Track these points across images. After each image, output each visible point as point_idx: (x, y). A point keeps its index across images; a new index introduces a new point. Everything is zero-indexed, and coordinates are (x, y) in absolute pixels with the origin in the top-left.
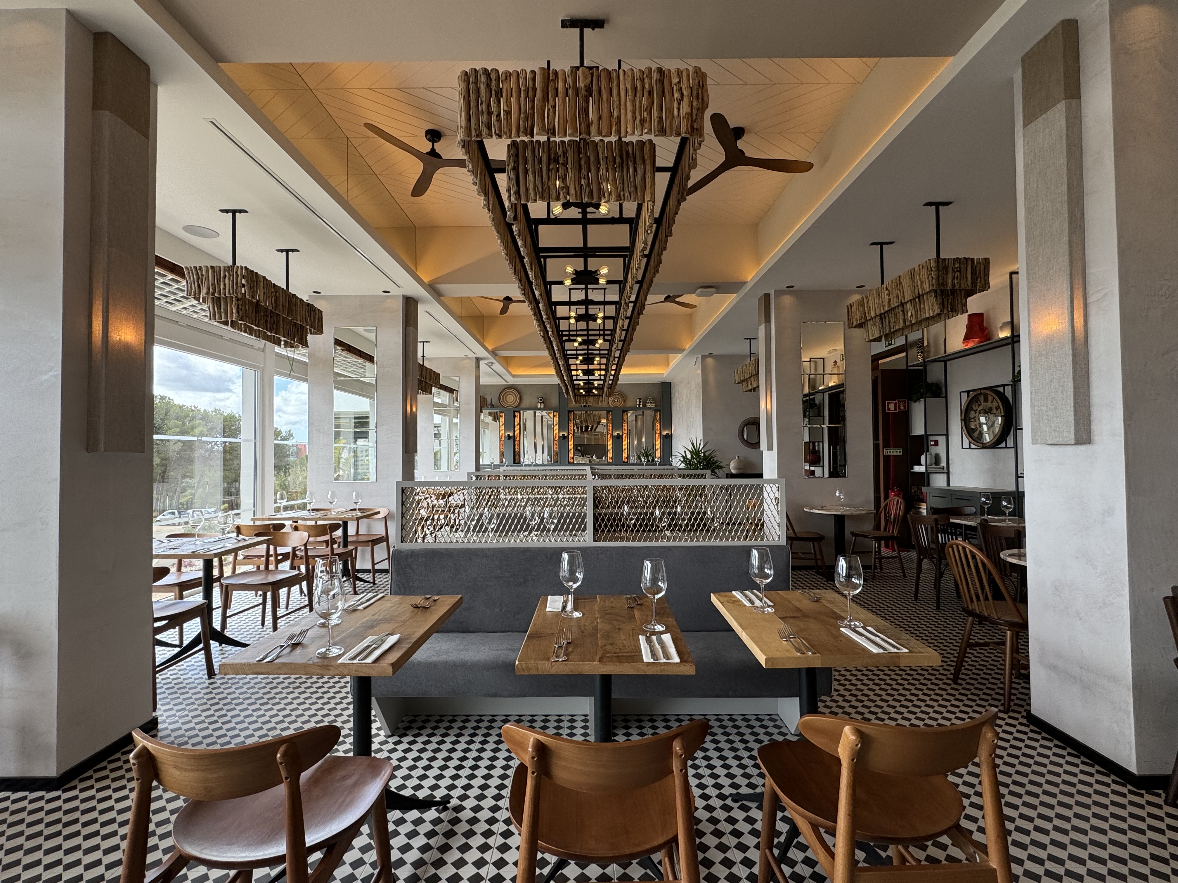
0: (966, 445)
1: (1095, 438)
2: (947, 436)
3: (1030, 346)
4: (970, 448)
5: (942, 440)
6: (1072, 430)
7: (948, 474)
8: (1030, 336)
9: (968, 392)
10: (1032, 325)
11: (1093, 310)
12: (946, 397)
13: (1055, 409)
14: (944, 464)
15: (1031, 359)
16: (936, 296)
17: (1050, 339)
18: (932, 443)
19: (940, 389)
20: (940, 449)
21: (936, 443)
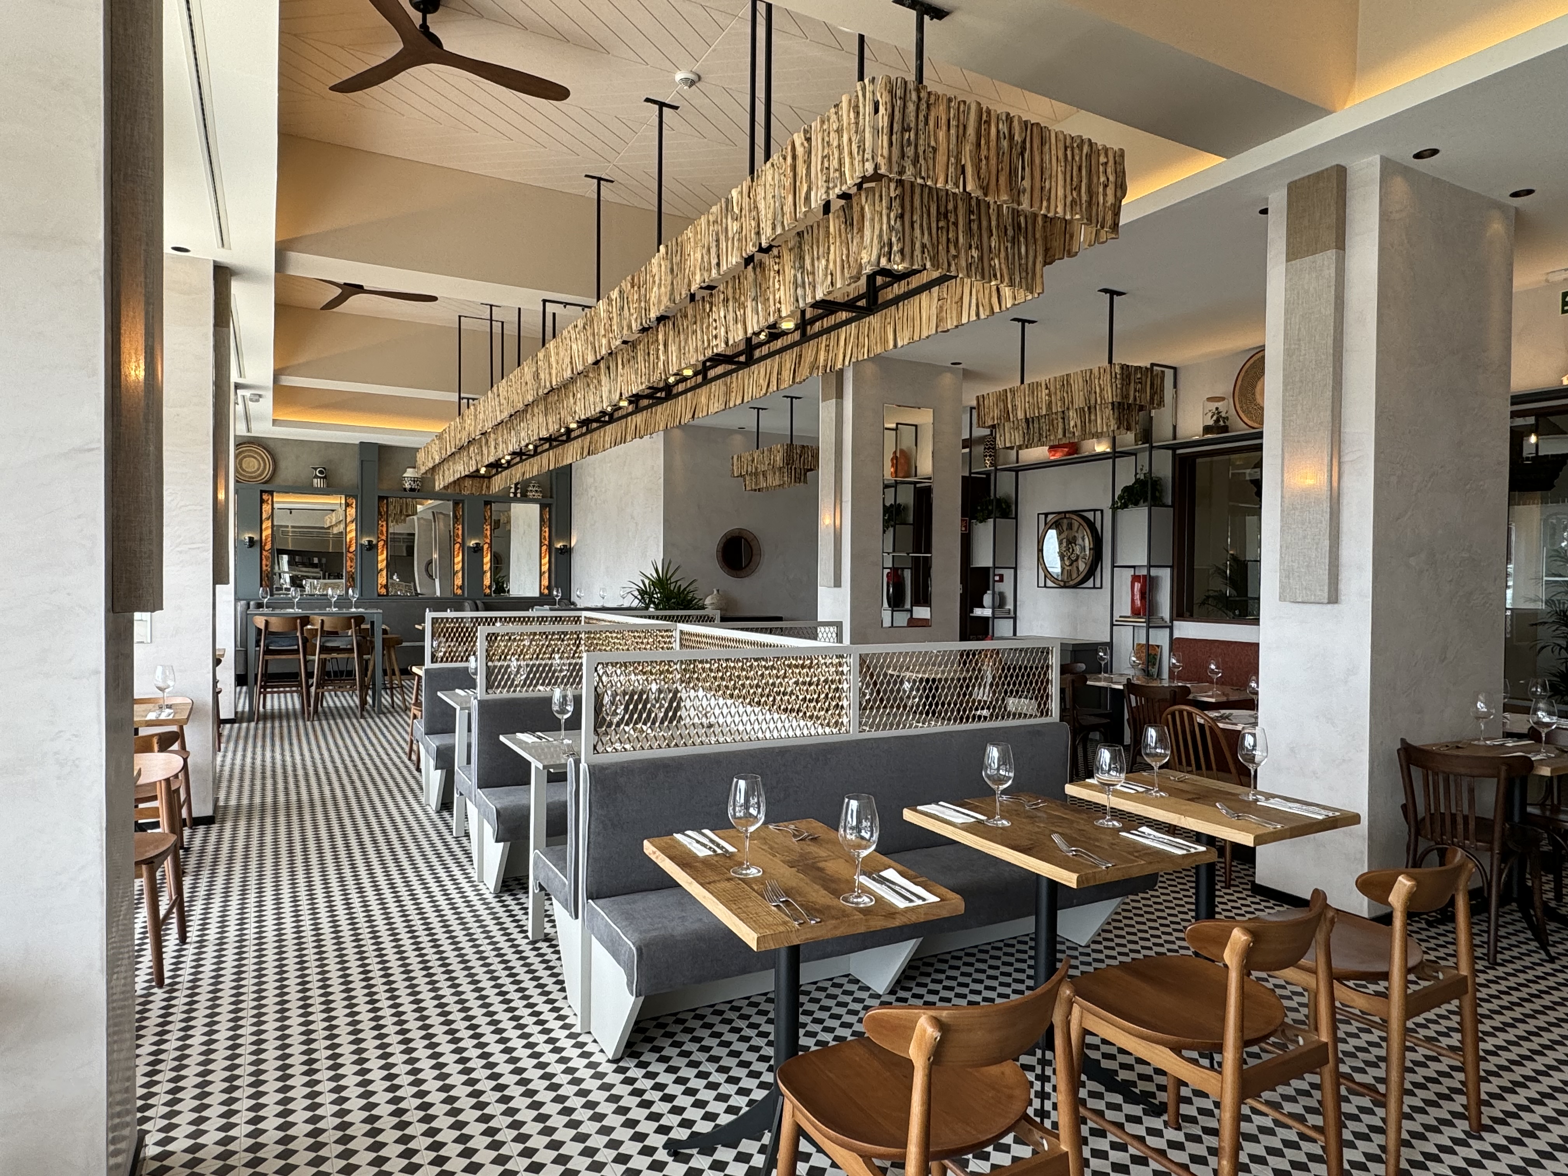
0: (1042, 584)
1: (1342, 598)
2: (1015, 569)
3: (1282, 497)
4: (1045, 586)
5: (1008, 574)
6: (1326, 588)
7: (1015, 619)
8: (1282, 487)
9: (1046, 515)
10: (1285, 475)
11: (1346, 468)
12: (1016, 518)
13: (1308, 566)
14: (1010, 606)
15: (1282, 511)
16: (1113, 409)
17: (1306, 493)
18: (997, 578)
19: (1009, 507)
20: (1006, 587)
21: (1001, 579)
